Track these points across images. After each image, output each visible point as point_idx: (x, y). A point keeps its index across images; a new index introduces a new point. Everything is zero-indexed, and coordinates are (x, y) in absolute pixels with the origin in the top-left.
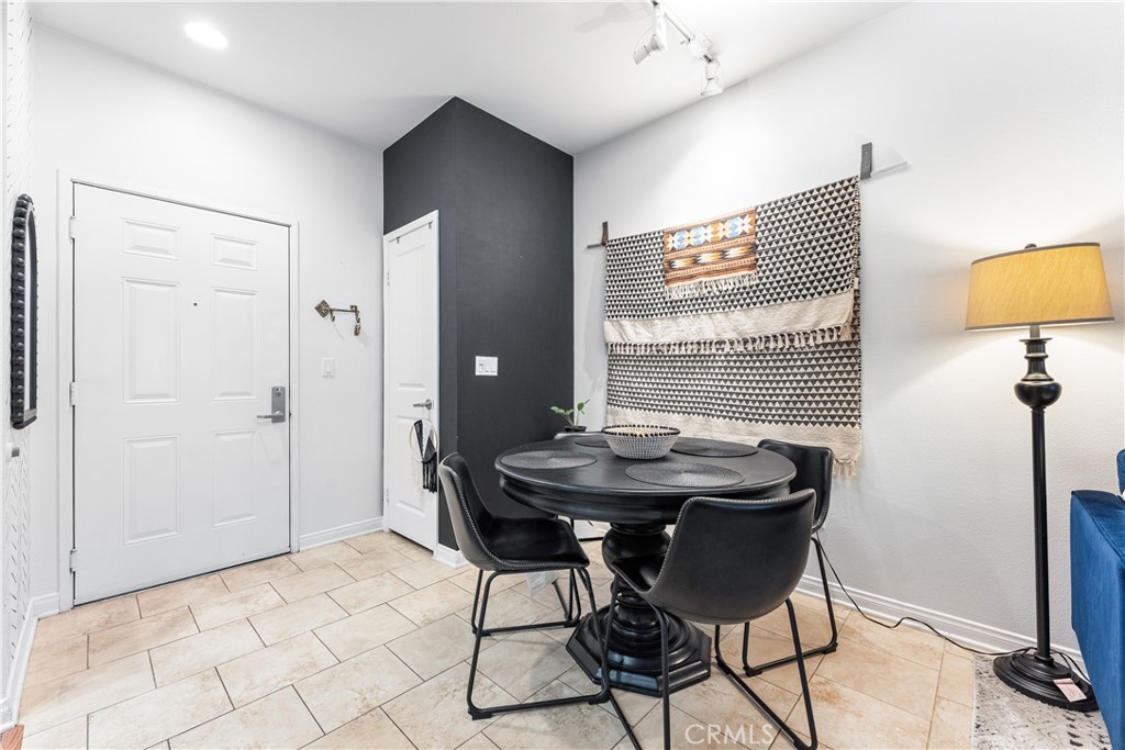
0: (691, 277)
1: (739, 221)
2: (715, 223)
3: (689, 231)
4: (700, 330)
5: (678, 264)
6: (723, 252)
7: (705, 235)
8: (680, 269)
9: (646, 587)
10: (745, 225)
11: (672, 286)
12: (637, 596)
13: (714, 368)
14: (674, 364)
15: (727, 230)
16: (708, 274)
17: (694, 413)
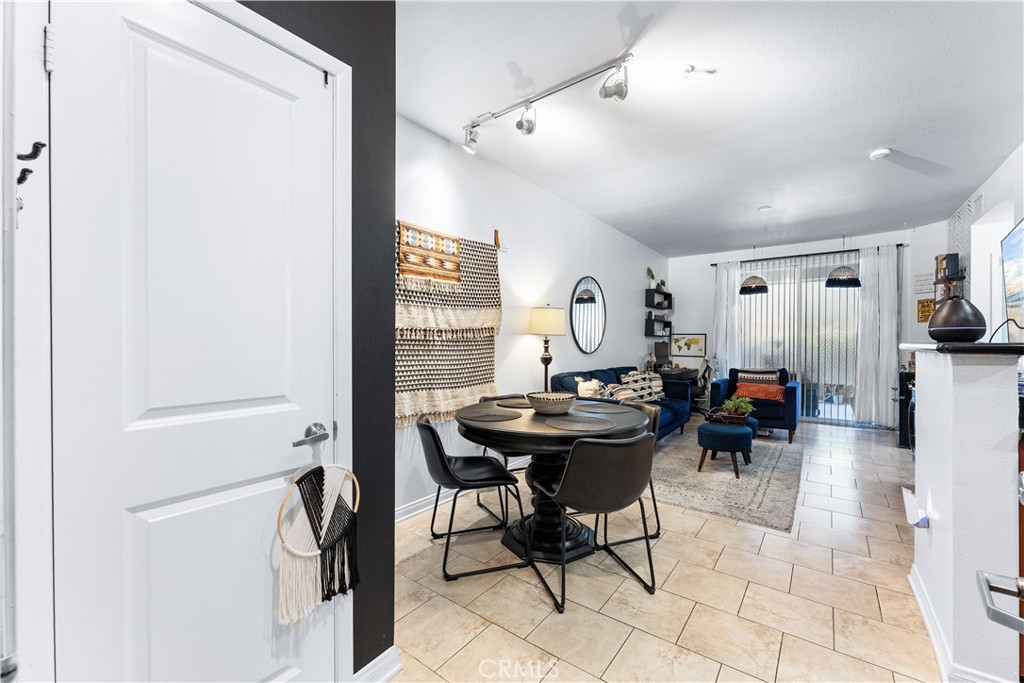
0: (422, 274)
1: (451, 244)
2: (438, 236)
3: (420, 233)
4: (426, 320)
5: (412, 258)
6: (442, 262)
7: (431, 243)
8: (413, 264)
9: (553, 491)
10: (453, 248)
11: (407, 276)
12: (549, 498)
13: (434, 350)
14: (404, 347)
15: (444, 246)
16: (434, 275)
17: (418, 390)
